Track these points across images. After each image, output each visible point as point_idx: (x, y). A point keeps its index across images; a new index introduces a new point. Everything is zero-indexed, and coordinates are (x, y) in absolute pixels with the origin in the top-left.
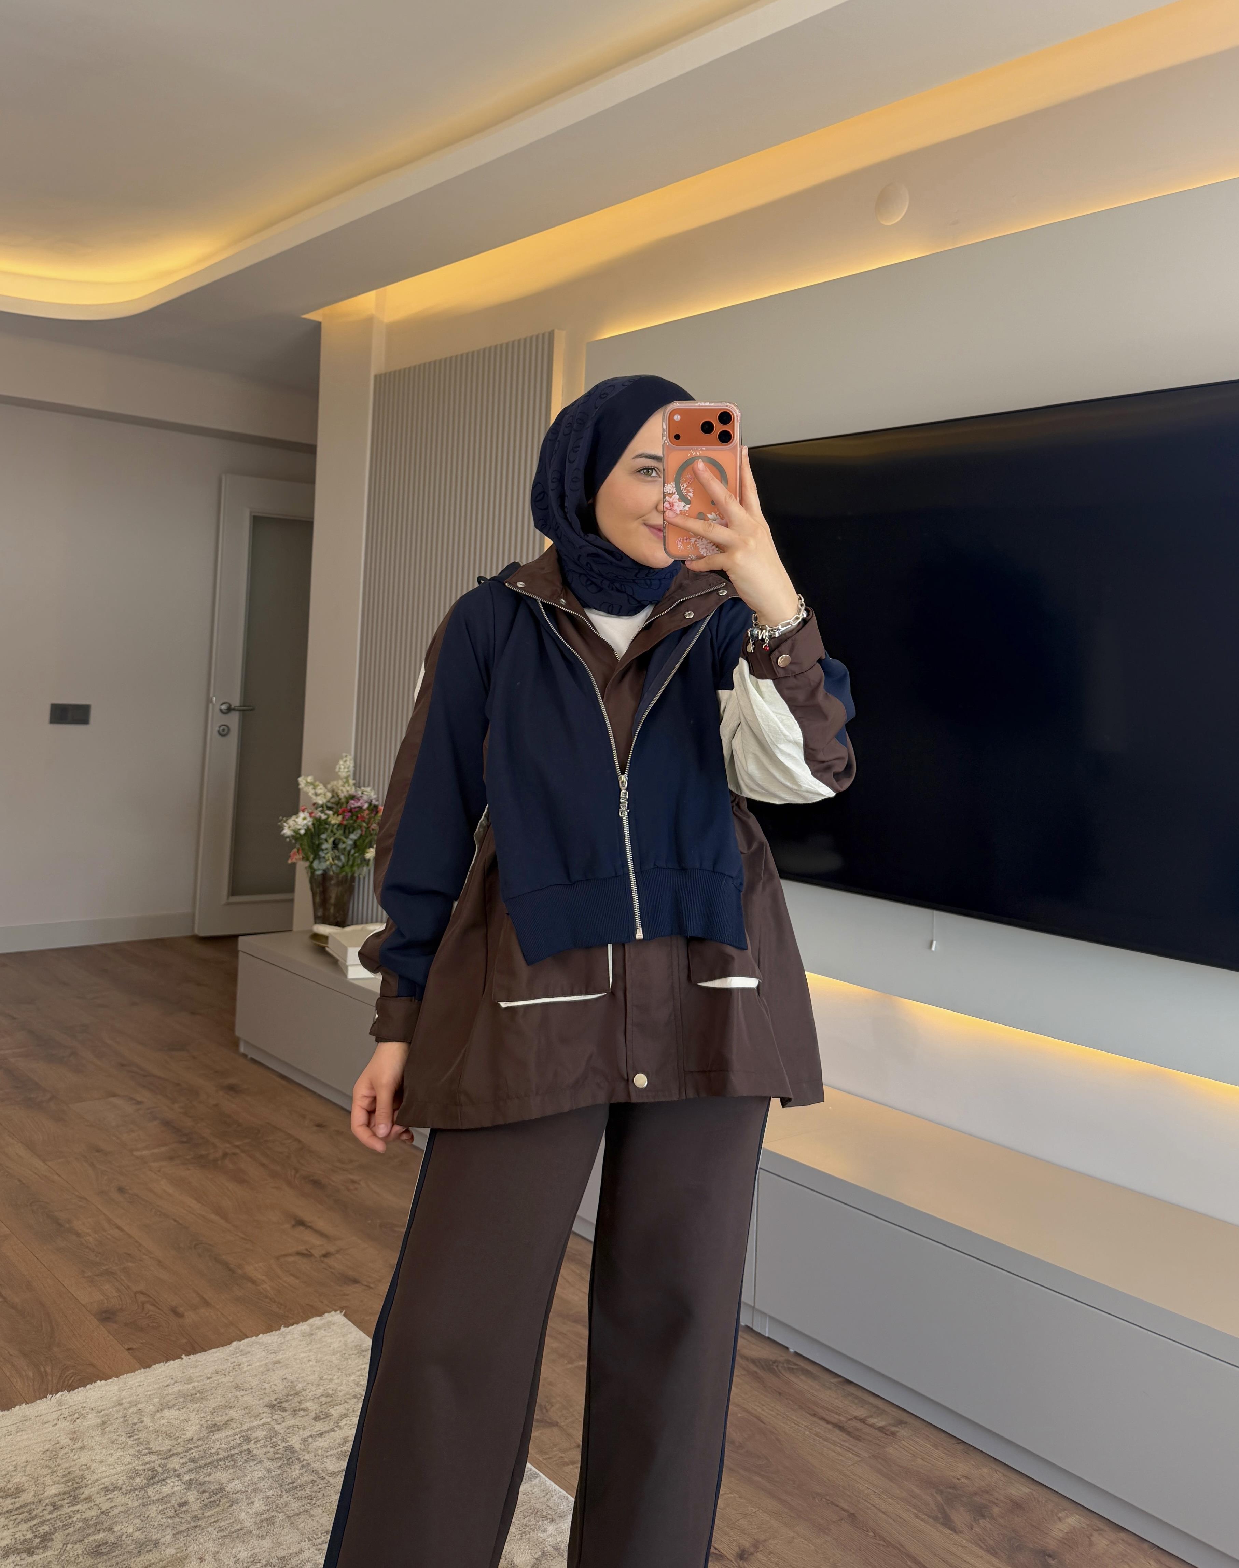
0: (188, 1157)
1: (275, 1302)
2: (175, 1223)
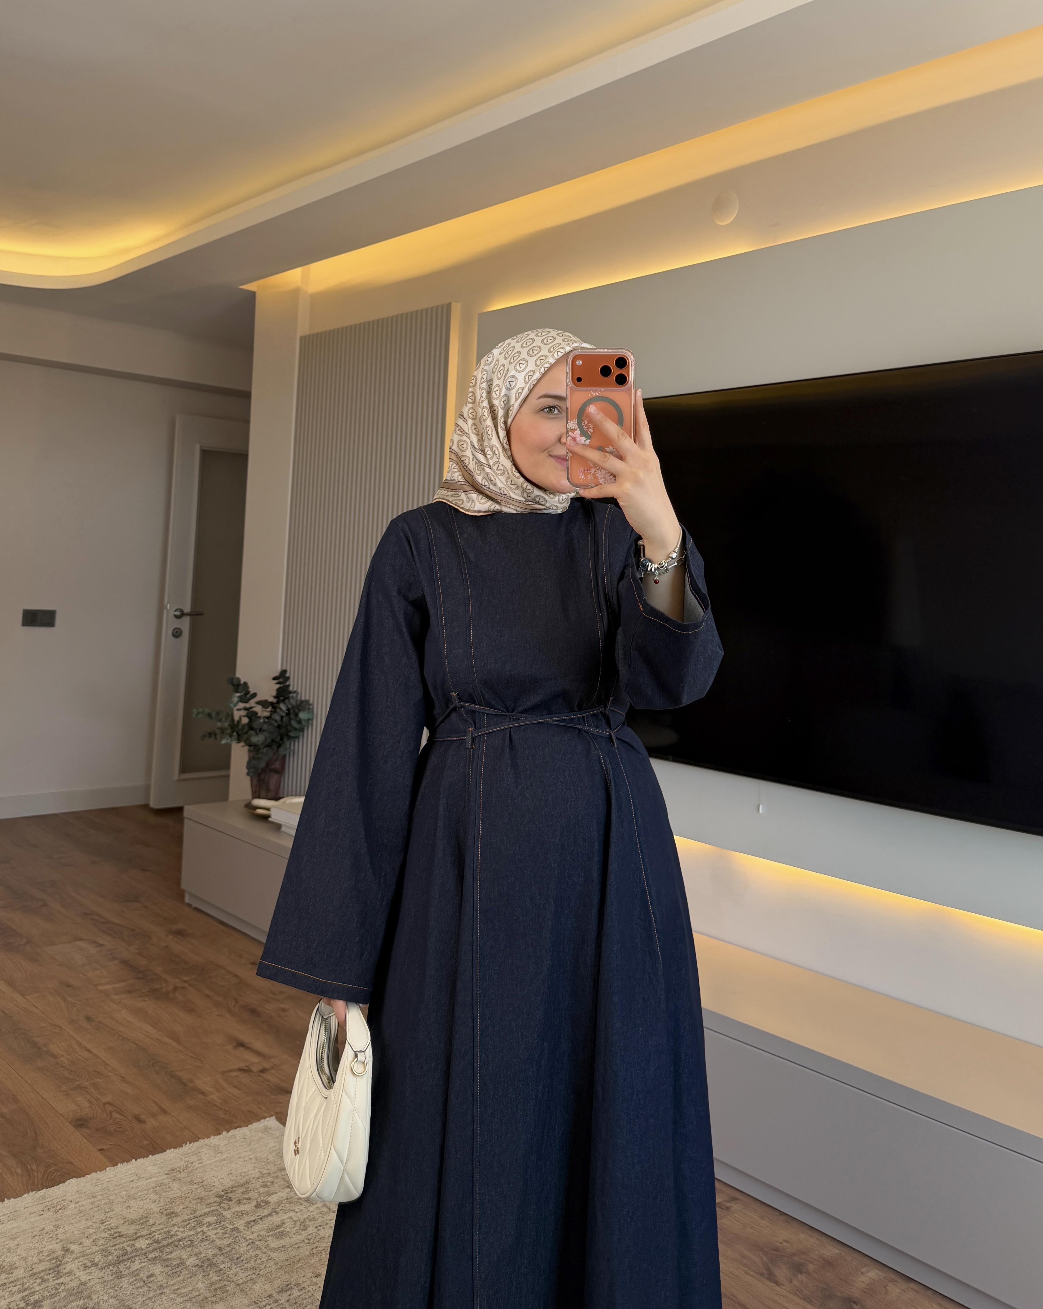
0: (144, 991)
1: (221, 1109)
2: (135, 1046)
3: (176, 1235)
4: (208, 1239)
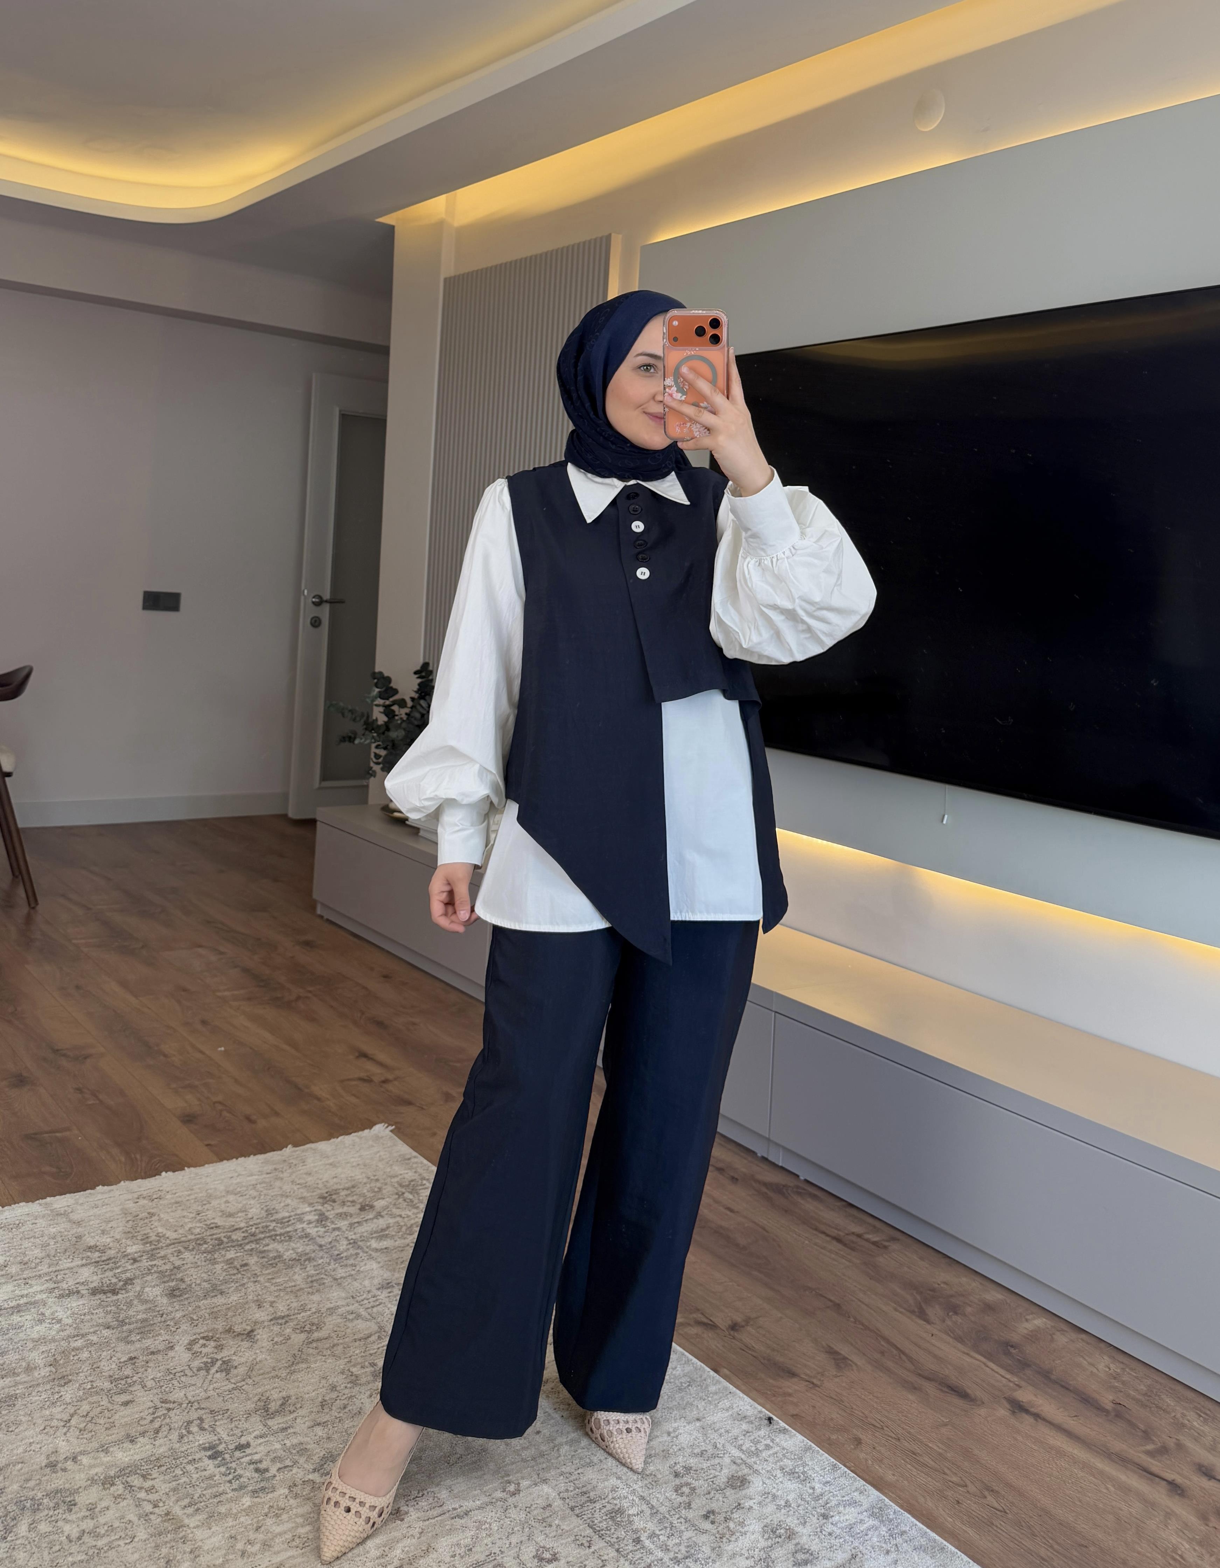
0: (265, 999)
1: (335, 1115)
2: (250, 1051)
3: (274, 1230)
4: (307, 1236)
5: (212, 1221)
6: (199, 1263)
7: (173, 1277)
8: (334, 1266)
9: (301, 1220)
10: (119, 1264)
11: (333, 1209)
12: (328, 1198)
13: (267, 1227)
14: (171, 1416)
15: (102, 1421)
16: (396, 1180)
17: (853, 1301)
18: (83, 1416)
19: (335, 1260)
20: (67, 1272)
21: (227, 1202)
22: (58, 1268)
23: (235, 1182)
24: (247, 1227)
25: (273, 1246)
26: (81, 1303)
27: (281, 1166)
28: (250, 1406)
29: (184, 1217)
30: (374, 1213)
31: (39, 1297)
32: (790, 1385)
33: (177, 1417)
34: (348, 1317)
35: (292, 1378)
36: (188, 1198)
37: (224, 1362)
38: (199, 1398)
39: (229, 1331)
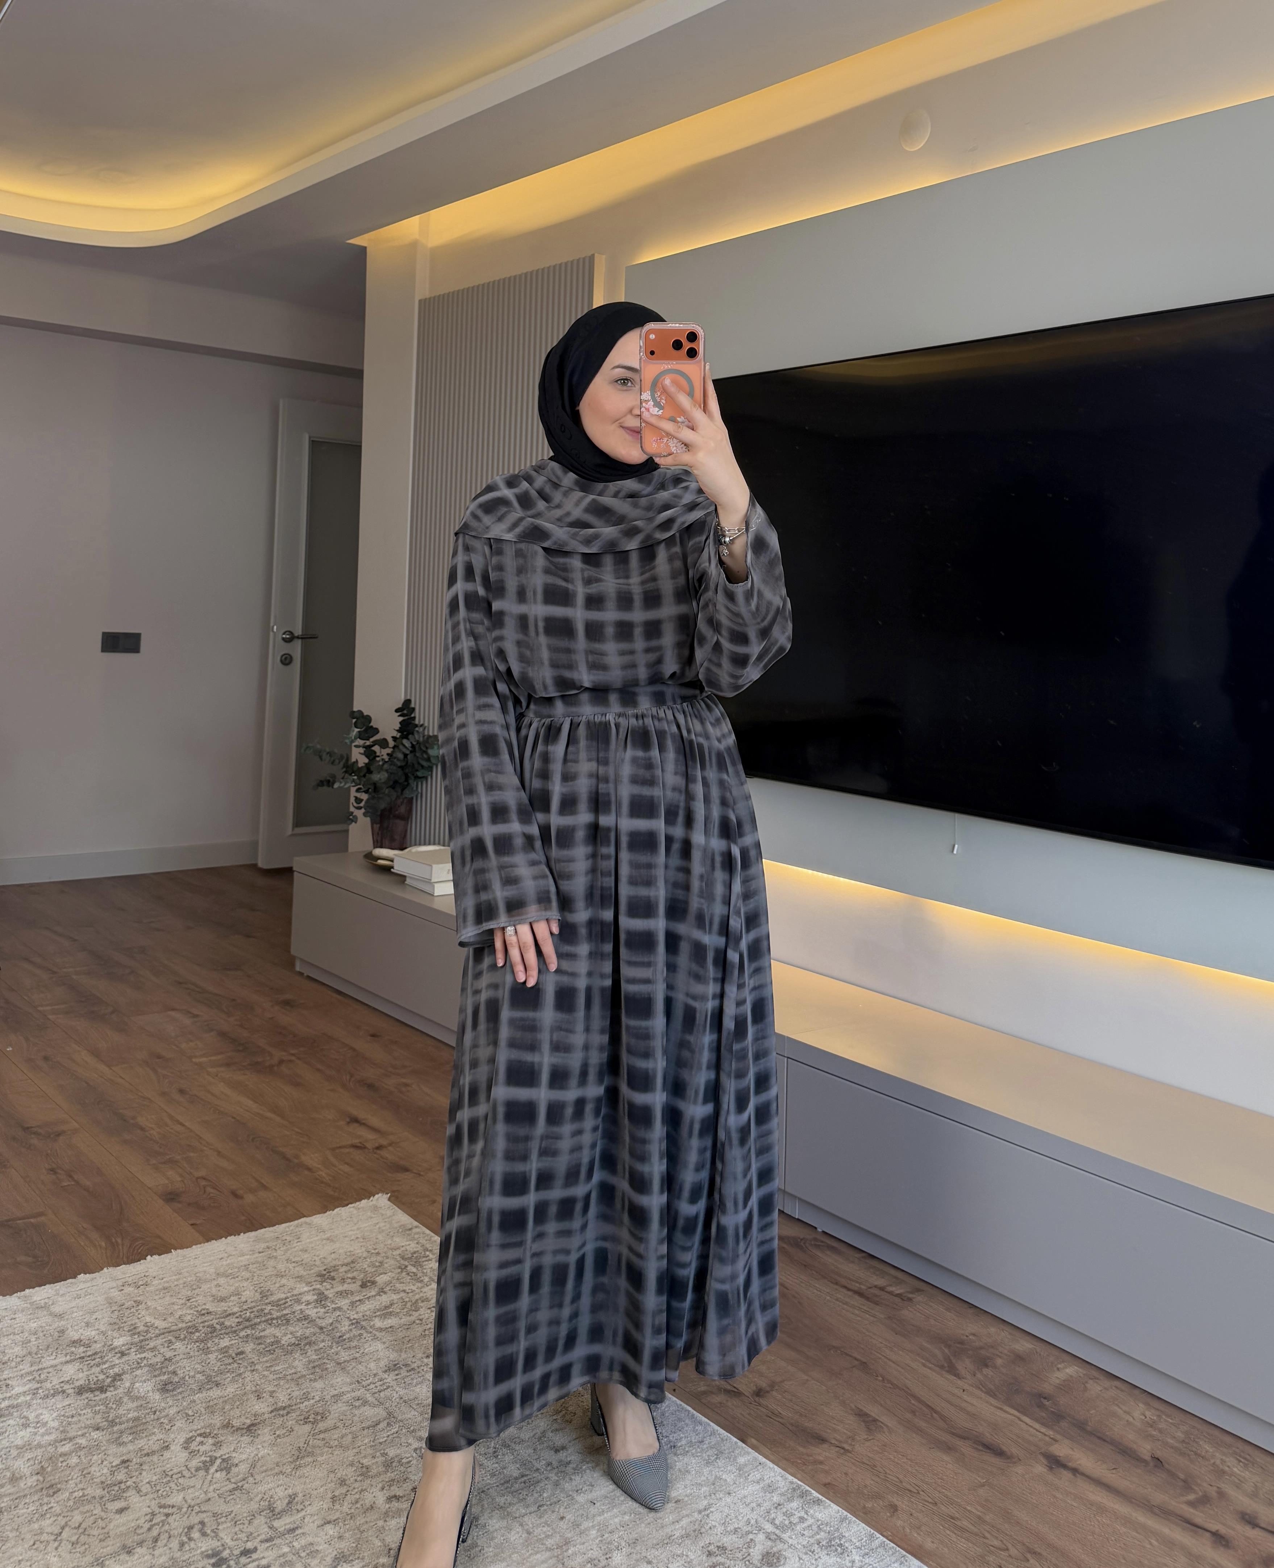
0: (244, 1064)
1: (330, 1186)
2: (233, 1120)
3: (270, 1313)
4: (306, 1318)
5: (204, 1307)
6: (192, 1354)
7: (164, 1370)
8: (336, 1349)
9: (298, 1301)
10: (106, 1359)
11: (332, 1287)
12: (327, 1275)
13: (262, 1310)
14: (170, 1521)
15: (95, 1532)
16: (398, 1252)
17: (880, 1358)
18: (75, 1528)
19: (338, 1343)
20: (50, 1370)
21: (218, 1285)
22: (40, 1366)
23: (224, 1263)
24: (241, 1312)
25: (271, 1331)
26: (67, 1403)
27: (274, 1244)
28: (254, 1506)
29: (173, 1304)
30: (376, 1290)
31: (22, 1399)
32: (821, 1452)
33: (176, 1523)
34: (354, 1404)
35: (297, 1474)
36: (176, 1283)
37: (223, 1460)
38: (198, 1501)
39: (227, 1425)
